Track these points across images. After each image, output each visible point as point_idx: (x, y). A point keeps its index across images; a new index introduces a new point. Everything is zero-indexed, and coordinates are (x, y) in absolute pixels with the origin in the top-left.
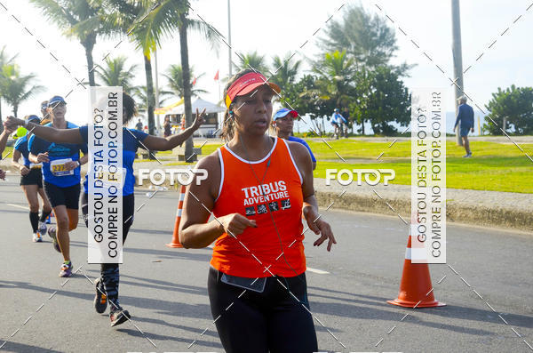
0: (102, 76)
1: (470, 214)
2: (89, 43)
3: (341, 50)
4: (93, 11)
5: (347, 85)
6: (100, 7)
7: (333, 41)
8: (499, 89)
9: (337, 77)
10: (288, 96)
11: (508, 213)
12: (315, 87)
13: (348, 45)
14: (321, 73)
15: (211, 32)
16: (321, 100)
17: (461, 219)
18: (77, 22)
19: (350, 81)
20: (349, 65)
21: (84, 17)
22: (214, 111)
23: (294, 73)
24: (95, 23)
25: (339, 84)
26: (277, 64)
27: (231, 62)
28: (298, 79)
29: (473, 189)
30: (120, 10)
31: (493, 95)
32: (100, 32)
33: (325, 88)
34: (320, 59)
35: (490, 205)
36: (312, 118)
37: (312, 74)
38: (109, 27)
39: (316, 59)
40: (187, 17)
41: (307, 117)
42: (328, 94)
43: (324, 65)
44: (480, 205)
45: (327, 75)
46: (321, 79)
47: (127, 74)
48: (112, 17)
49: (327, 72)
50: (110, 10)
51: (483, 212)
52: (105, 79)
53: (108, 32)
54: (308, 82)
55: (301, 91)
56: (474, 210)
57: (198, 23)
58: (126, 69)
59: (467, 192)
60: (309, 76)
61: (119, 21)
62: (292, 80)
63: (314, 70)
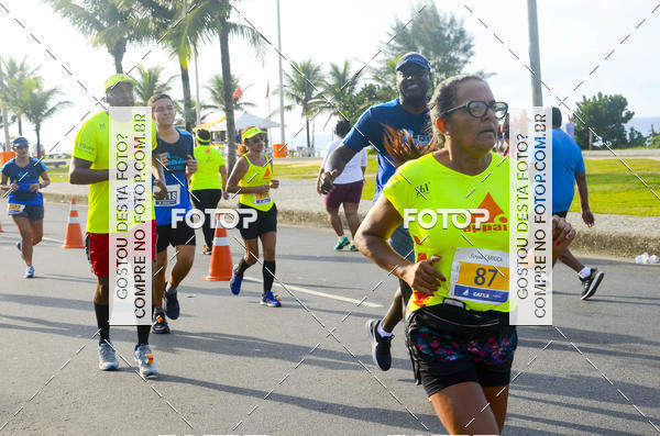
2: (118, 52)
4: (124, 17)
6: (127, 13)
7: (398, 45)
8: (584, 98)
10: (347, 108)
12: (377, 98)
14: (384, 82)
15: (256, 37)
18: (104, 28)
21: (112, 21)
23: (354, 82)
24: (124, 29)
26: (335, 72)
27: (281, 70)
28: (358, 89)
30: (153, 14)
31: (578, 104)
32: (130, 38)
34: (383, 65)
37: (374, 83)
38: (141, 33)
39: (379, 66)
40: (228, 21)
43: (388, 73)
46: (384, 89)
47: (164, 86)
48: (144, 22)
50: (141, 14)
53: (139, 39)
54: (370, 92)
55: (361, 101)
57: (242, 27)
58: (162, 80)
60: (371, 85)
61: (152, 26)
62: (351, 91)
63: (376, 78)
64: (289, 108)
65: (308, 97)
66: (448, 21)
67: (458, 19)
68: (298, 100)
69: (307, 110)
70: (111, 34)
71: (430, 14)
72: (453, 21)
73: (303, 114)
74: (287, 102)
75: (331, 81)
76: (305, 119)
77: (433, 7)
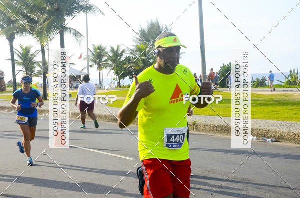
0: (19, 56)
1: (208, 128)
2: (11, 39)
3: (145, 44)
4: (13, 22)
5: (148, 61)
6: (16, 21)
7: (142, 39)
8: (224, 64)
9: (143, 57)
10: (118, 67)
11: (226, 127)
12: (132, 63)
13: (149, 41)
14: (135, 55)
15: (77, 34)
16: (135, 69)
17: (203, 130)
18: (5, 28)
19: (149, 59)
20: (149, 51)
21: (9, 25)
22: (79, 74)
23: (121, 55)
24: (15, 28)
25: (144, 61)
26: (113, 50)
27: (88, 49)
28: (123, 58)
29: (209, 115)
30: (28, 22)
31: (221, 67)
32: (17, 33)
33: (138, 63)
34: (135, 48)
35: (217, 123)
36: (131, 78)
37: (131, 56)
38: (22, 30)
39: (133, 48)
40: (64, 26)
41: (128, 78)
42: (139, 66)
43: (137, 51)
44: (213, 123)
45: (138, 56)
46: (135, 58)
47: (32, 55)
49: (138, 55)
50: (23, 22)
51: (214, 127)
52: (21, 58)
53: (22, 33)
54: (129, 60)
55: (125, 64)
56: (210, 126)
57: (70, 29)
58: (32, 52)
59: (206, 117)
60: (129, 57)
61: (28, 27)
62: (120, 59)
63: (132, 54)
64: (92, 66)
65: (100, 61)
66: (164, 29)
67: (169, 28)
68: (96, 62)
69: (100, 67)
70: (9, 30)
71: (156, 25)
72: (166, 29)
73: (98, 69)
74: (91, 63)
75: (111, 54)
76: (99, 71)
77: (158, 22)
